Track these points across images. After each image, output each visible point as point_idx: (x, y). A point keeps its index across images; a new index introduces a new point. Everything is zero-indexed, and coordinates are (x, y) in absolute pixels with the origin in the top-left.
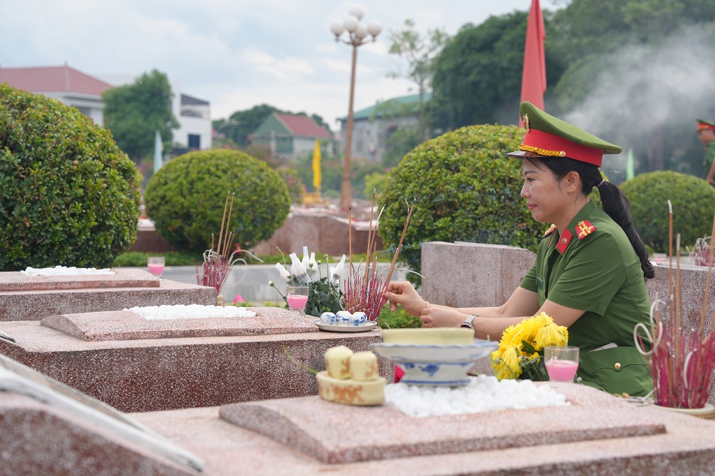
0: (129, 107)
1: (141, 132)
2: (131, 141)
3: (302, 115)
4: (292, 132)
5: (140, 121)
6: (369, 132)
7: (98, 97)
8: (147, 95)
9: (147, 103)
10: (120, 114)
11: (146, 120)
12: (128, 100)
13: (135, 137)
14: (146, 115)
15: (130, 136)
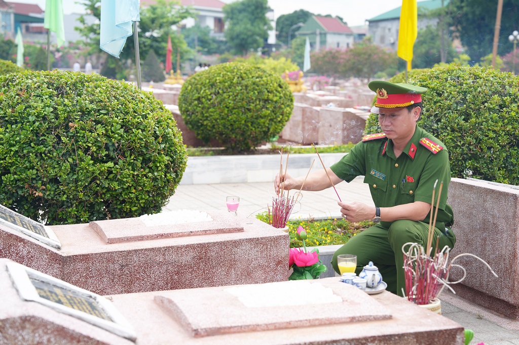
0: (241, 16)
1: (249, 33)
2: (243, 39)
3: (329, 16)
4: (326, 30)
5: (249, 26)
6: (389, 29)
7: (220, 10)
8: (253, 7)
9: (252, 13)
10: (235, 21)
11: (252, 25)
12: (240, 11)
13: (245, 37)
14: (252, 22)
15: (242, 36)
